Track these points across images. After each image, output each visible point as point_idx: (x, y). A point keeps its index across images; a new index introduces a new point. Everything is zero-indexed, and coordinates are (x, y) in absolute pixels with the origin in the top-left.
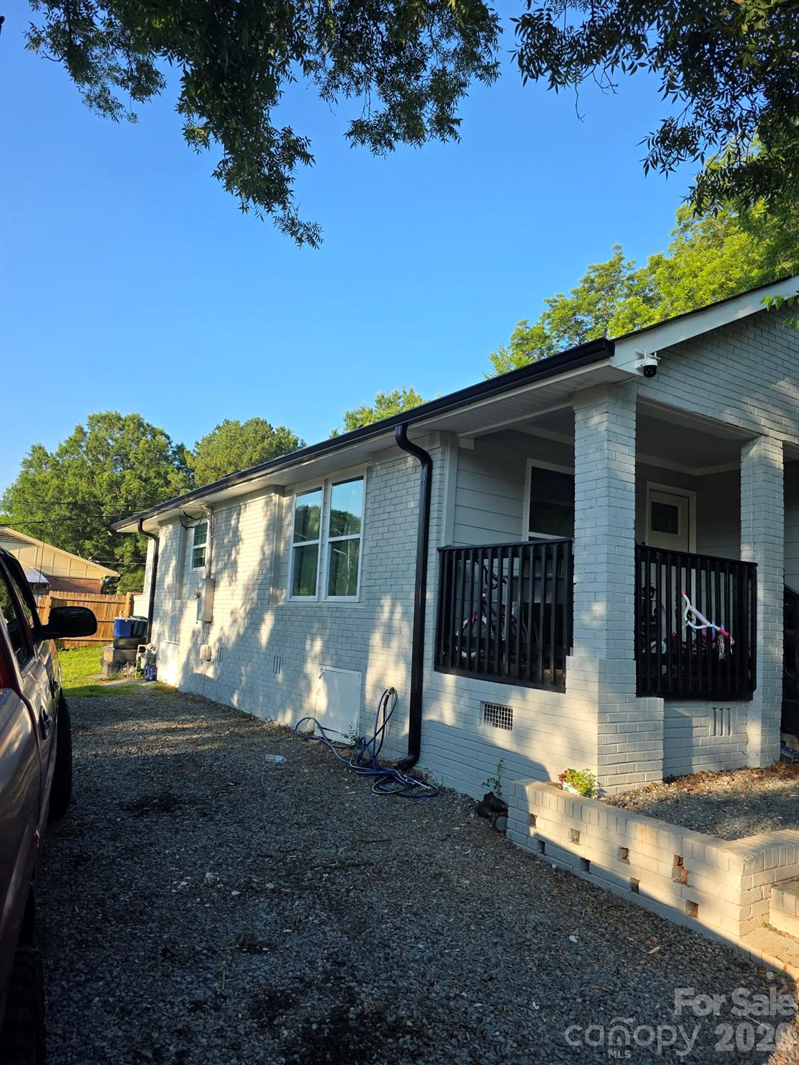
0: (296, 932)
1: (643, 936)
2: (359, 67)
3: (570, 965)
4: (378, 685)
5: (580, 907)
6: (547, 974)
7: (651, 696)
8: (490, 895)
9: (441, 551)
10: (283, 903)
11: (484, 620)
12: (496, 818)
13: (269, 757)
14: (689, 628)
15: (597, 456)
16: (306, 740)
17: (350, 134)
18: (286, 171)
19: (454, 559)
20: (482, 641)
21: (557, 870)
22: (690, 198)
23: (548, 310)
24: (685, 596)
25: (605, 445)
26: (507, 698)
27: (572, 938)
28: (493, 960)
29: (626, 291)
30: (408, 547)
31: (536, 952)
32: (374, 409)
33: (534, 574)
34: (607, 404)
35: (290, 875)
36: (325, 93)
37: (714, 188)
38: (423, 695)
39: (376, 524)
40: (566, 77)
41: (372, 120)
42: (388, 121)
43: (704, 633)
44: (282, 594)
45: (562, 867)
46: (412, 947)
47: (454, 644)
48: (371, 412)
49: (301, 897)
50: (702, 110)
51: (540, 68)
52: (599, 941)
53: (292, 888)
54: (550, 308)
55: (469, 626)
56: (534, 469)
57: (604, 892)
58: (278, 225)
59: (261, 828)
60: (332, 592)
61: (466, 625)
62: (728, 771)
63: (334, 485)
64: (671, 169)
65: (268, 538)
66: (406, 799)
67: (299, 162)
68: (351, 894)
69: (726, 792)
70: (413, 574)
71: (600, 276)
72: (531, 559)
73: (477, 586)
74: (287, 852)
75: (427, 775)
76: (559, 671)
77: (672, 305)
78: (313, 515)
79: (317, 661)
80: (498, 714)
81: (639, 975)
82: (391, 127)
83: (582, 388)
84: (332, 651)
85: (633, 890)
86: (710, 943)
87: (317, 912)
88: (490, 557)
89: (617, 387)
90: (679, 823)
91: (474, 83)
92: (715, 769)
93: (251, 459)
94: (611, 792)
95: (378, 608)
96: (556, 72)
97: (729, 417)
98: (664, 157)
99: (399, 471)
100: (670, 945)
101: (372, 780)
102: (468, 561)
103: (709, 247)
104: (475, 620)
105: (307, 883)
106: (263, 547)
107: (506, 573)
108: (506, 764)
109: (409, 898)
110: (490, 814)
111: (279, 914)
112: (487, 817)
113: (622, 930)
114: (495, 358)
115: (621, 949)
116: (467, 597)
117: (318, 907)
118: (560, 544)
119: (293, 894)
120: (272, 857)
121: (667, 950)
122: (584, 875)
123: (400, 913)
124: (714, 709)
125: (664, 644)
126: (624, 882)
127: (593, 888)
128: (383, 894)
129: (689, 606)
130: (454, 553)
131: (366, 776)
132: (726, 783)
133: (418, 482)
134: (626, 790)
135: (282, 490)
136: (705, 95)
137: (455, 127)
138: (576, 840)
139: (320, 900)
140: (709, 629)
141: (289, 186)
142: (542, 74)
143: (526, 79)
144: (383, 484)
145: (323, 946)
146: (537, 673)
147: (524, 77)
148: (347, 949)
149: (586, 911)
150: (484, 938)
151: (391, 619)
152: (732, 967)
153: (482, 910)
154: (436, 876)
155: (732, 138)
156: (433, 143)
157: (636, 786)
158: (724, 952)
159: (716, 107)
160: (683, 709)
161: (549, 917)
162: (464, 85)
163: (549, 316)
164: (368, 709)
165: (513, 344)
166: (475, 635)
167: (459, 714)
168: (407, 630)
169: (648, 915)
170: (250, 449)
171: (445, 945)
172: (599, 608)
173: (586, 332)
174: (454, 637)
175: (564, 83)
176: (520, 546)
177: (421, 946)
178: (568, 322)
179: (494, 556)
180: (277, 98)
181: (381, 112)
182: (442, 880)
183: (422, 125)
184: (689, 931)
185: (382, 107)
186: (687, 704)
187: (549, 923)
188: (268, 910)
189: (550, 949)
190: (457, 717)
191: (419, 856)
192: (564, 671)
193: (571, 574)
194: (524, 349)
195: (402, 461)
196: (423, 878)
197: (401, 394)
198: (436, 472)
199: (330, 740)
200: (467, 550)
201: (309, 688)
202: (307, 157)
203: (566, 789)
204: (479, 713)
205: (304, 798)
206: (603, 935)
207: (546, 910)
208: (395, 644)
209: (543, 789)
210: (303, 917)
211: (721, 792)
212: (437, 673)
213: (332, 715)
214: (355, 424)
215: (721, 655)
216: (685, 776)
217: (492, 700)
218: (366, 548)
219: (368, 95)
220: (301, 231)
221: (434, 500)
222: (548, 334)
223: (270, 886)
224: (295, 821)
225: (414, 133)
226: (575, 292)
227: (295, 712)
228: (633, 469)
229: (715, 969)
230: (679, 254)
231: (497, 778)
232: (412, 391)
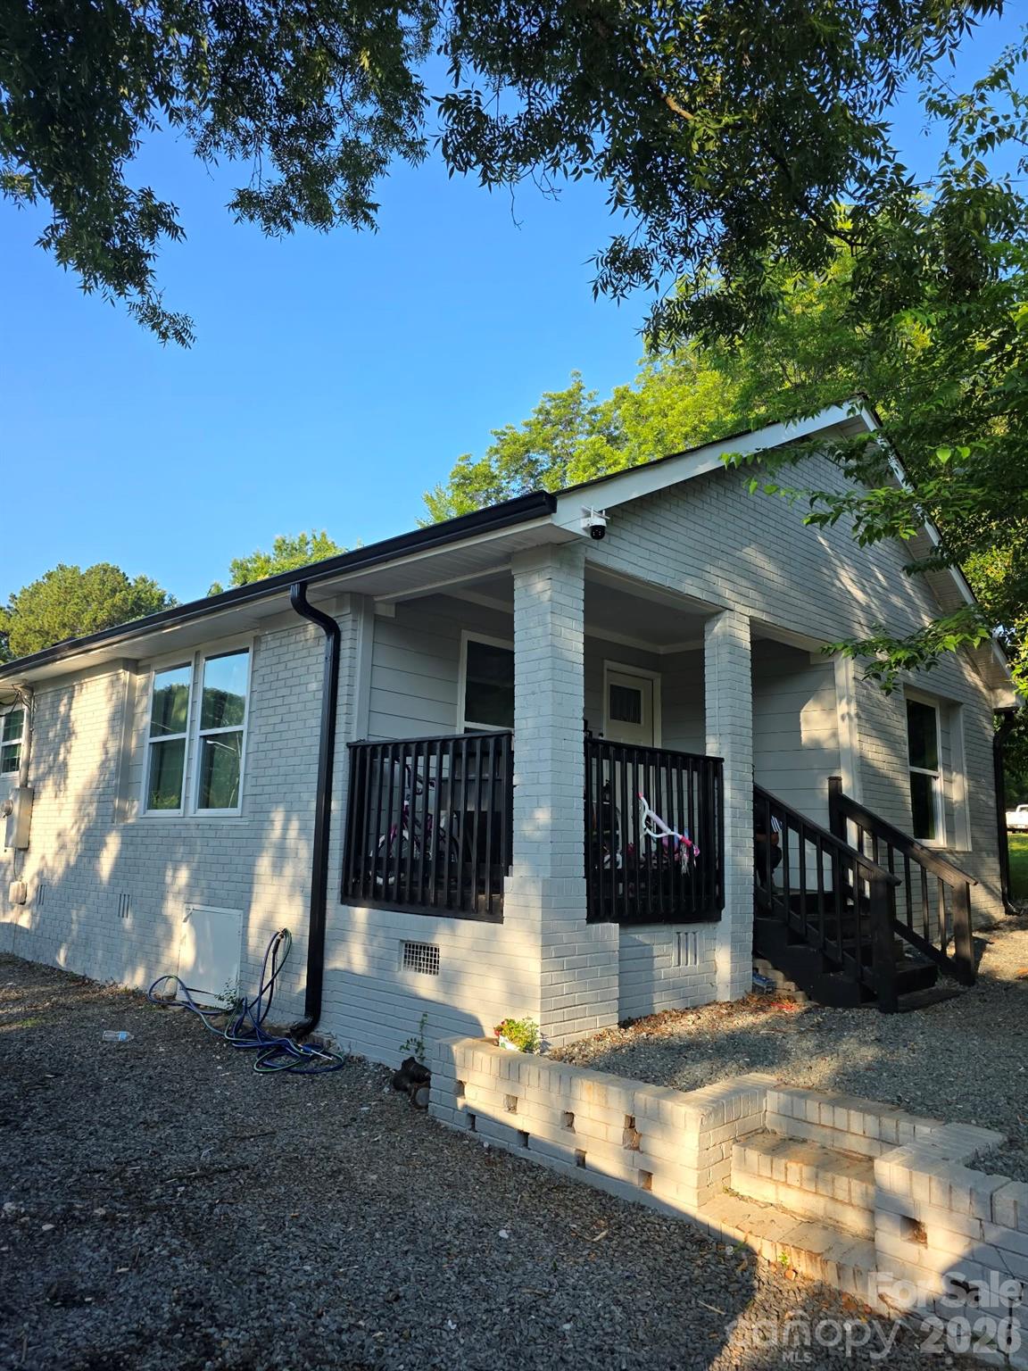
0: (135, 1271)
1: (588, 1220)
2: (244, 122)
3: (498, 1268)
4: (266, 925)
5: (514, 1192)
6: (469, 1284)
7: (606, 921)
8: (402, 1190)
9: (352, 747)
10: (118, 1234)
11: (406, 834)
12: (416, 1090)
13: (108, 1035)
14: (648, 837)
15: (539, 631)
16: (164, 1007)
17: (235, 205)
18: (145, 245)
19: (368, 758)
20: (402, 862)
21: (489, 1149)
22: (645, 331)
23: (495, 444)
24: (643, 798)
25: (549, 618)
26: (432, 934)
27: (503, 1234)
28: (402, 1274)
29: (587, 427)
30: (307, 742)
31: (456, 1257)
32: (272, 556)
33: (467, 774)
34: (550, 570)
35: (130, 1193)
36: (201, 150)
37: (670, 321)
38: (326, 937)
39: (265, 712)
40: (501, 174)
41: (264, 191)
42: (284, 196)
43: (665, 842)
44: (132, 807)
45: (496, 1145)
46: (295, 1271)
47: (367, 868)
48: (268, 561)
49: (144, 1222)
50: (656, 231)
51: (469, 161)
52: (535, 1232)
53: (132, 1211)
54: (498, 441)
55: (386, 845)
56: (471, 645)
57: (544, 1170)
58: (134, 313)
59: (91, 1134)
60: (205, 802)
61: (383, 843)
62: (695, 1008)
63: (208, 659)
64: (623, 295)
65: (113, 730)
66: (300, 1077)
67: (163, 234)
68: (217, 1210)
69: (690, 1034)
70: (314, 778)
71: (557, 407)
72: (464, 756)
73: (397, 792)
74: (128, 1163)
75: (329, 1042)
76: (496, 896)
77: (639, 447)
78: (178, 700)
79: (182, 898)
80: (421, 955)
81: (581, 1269)
82: (288, 203)
83: (521, 548)
84: (203, 883)
85: (578, 1165)
86: (665, 1220)
87: (165, 1240)
88: (413, 754)
89: (560, 549)
90: (634, 1076)
91: (396, 161)
92: (678, 1005)
93: (95, 620)
94: (556, 1044)
95: (266, 823)
96: (487, 168)
97: (691, 588)
98: (614, 281)
99: (296, 642)
100: (620, 1228)
101: (254, 1055)
102: (386, 760)
103: (681, 382)
104: (395, 836)
105: (154, 1202)
106: (105, 744)
107: (433, 774)
108: (430, 1019)
109: (295, 1207)
110: (409, 1085)
111: (110, 1249)
112: (406, 1090)
113: (563, 1216)
114: (430, 500)
115: (560, 1239)
116: (385, 805)
117: (168, 1233)
118: (498, 737)
119: (134, 1219)
120: (104, 1171)
121: (615, 1234)
122: (521, 1152)
123: (282, 1228)
124: (678, 933)
125: (619, 857)
126: (568, 1155)
127: (532, 1168)
128: (260, 1205)
129: (647, 811)
130: (368, 750)
131: (246, 1050)
132: (690, 1023)
133: (322, 658)
134: (574, 1041)
135: (134, 666)
136: (659, 214)
137: (372, 213)
138: (512, 1109)
139: (172, 1223)
140: (671, 838)
141: (150, 264)
142: (471, 167)
143: (452, 170)
144: (275, 660)
145: (172, 1284)
146: (469, 899)
147: (450, 167)
148: (207, 1284)
149: (522, 1197)
150: (391, 1247)
151: (284, 837)
152: (689, 1245)
153: (391, 1212)
154: (334, 1174)
155: (690, 267)
156: (342, 229)
157: (586, 1035)
158: (680, 1228)
159: (672, 229)
160: (642, 935)
161: (476, 1210)
162: (384, 162)
163: (497, 452)
164: (251, 959)
165: (453, 484)
166: (394, 854)
167: (370, 957)
168: (305, 851)
169: (596, 1193)
170: (94, 605)
171: (340, 1262)
172: (543, 816)
173: (541, 473)
174: (368, 859)
175: (498, 181)
176: (450, 740)
177: (308, 1268)
178: (521, 461)
179: (418, 753)
180: (133, 149)
181: (276, 182)
182: (341, 1178)
183: (329, 206)
184: (642, 1208)
185: (278, 178)
186: (648, 929)
187: (475, 1217)
188: (96, 1245)
189: (474, 1250)
190: (370, 962)
191: (312, 1150)
192: (502, 897)
193: (510, 774)
194: (467, 491)
195: (301, 629)
196: (315, 1178)
197: (309, 538)
198: (345, 645)
199: (197, 1005)
200: (385, 746)
201: (169, 935)
202: (174, 230)
203: (503, 1045)
204: (398, 954)
205: (156, 1088)
206: (540, 1225)
207: (473, 1201)
208: (289, 871)
209: (474, 1048)
210: (146, 1249)
211: (684, 1034)
212: (344, 907)
213: (201, 971)
214: (245, 576)
215: (684, 868)
216: (645, 1018)
217: (414, 938)
218: (251, 743)
219: (258, 159)
220: (166, 323)
221: (343, 680)
222: (497, 473)
223: (100, 1212)
224: (141, 1120)
225: (320, 214)
226: (527, 425)
227: (150, 971)
228: (581, 647)
229: (669, 1250)
230: (646, 388)
231: (419, 1039)
232: (324, 535)
